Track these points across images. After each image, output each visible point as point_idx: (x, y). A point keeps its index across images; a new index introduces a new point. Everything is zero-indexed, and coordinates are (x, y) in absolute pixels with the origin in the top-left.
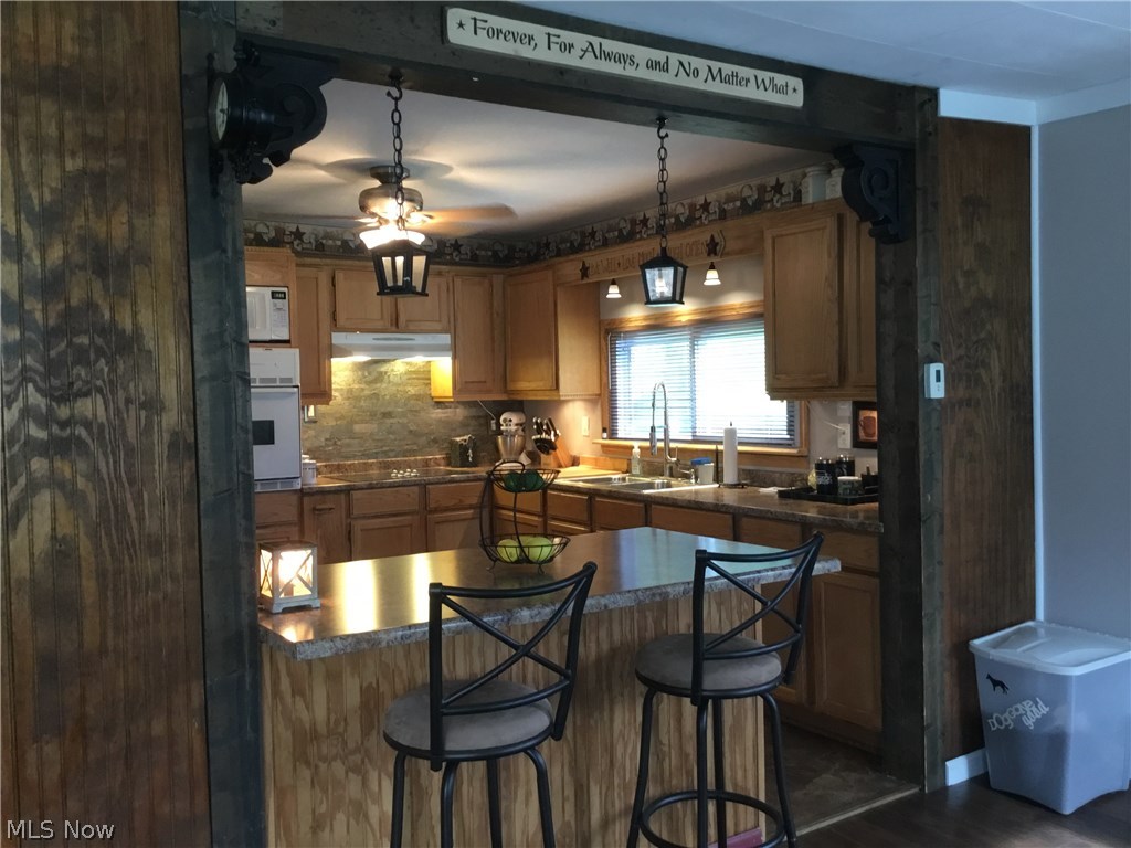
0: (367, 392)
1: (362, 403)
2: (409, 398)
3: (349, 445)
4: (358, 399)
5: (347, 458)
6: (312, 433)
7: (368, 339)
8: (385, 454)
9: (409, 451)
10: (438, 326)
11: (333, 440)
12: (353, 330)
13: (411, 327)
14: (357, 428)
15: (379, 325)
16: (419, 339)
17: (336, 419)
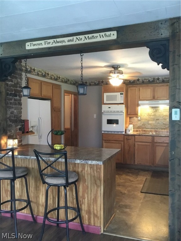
0: (153, 114)
1: (152, 117)
2: (163, 116)
3: (148, 126)
4: (150, 116)
5: (147, 129)
6: (139, 123)
7: (147, 102)
8: (157, 128)
9: (163, 128)
10: (166, 98)
11: (144, 125)
12: (144, 100)
13: (158, 99)
14: (150, 122)
15: (150, 99)
16: (161, 102)
17: (145, 120)
